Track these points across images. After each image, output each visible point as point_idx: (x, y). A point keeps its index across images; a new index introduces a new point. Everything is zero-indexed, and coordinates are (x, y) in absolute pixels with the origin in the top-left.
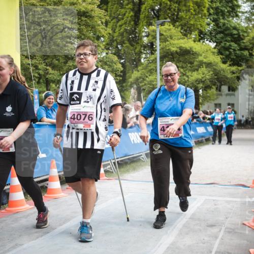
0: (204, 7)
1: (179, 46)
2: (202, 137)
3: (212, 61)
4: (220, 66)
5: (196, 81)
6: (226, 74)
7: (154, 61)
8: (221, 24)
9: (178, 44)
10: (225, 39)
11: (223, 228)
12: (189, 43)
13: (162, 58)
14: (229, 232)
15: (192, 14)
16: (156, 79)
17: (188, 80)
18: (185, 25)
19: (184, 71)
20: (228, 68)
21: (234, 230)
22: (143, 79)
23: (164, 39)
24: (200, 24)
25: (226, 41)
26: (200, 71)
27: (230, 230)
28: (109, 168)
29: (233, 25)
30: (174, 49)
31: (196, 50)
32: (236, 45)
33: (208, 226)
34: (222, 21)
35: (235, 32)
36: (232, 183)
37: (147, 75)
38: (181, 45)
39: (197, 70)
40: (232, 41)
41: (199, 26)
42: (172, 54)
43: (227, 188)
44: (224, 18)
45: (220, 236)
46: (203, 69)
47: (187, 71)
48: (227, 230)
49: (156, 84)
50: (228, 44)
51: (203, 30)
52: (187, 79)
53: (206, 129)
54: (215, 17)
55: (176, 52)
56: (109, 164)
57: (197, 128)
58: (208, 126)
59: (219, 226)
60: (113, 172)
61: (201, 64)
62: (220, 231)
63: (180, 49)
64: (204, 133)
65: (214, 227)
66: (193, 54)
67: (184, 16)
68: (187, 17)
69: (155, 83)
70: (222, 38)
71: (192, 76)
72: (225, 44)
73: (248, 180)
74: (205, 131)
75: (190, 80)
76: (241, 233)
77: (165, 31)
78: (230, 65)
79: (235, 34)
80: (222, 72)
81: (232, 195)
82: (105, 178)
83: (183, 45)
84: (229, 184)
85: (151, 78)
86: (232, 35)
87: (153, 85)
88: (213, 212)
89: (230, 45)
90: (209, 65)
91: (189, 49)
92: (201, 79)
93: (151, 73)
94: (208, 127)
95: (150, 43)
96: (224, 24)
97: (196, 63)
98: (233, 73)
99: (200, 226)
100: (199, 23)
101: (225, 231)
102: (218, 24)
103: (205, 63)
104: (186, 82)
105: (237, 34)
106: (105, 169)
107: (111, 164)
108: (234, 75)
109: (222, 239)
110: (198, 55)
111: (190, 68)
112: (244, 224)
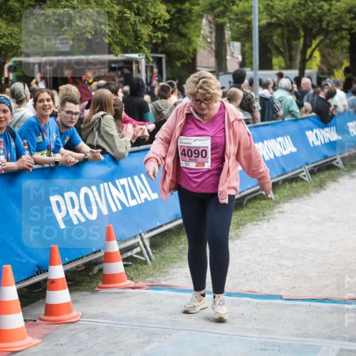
5: (350, 11)
16: (252, 6)
17: (329, 10)
22: (225, 7)
28: (136, 254)
56: (138, 243)
60: (145, 262)
75: (334, 11)
82: (128, 283)
104: (325, 15)
106: (129, 254)
107: (141, 243)
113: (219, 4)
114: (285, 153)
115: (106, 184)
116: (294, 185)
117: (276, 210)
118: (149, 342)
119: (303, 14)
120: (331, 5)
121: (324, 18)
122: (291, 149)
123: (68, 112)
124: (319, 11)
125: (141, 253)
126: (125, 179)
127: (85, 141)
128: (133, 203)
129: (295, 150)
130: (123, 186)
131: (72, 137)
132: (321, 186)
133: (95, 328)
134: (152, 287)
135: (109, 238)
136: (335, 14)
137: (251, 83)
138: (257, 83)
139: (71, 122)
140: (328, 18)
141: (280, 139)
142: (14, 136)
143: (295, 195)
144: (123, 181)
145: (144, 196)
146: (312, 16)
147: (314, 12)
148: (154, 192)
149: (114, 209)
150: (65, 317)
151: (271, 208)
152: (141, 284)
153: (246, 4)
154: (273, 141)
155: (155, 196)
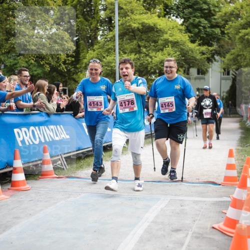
1: (140, 22)
3: (179, 40)
4: (188, 46)
6: (195, 55)
7: (113, 39)
9: (140, 19)
10: (194, 15)
11: (190, 233)
12: (152, 19)
13: (121, 36)
14: (197, 238)
16: (114, 60)
17: (151, 62)
19: (147, 51)
20: (197, 48)
21: (202, 235)
23: (124, 14)
25: (195, 16)
26: (165, 51)
27: (198, 235)
28: (59, 164)
30: (135, 25)
31: (161, 27)
32: (206, 22)
33: (173, 231)
35: (205, 7)
36: (200, 181)
37: (104, 55)
38: (143, 21)
39: (162, 50)
40: (202, 17)
42: (133, 31)
43: (195, 186)
45: (186, 243)
46: (169, 49)
47: (150, 51)
48: (194, 235)
49: (115, 66)
50: (197, 20)
51: (169, 4)
52: (150, 60)
55: (138, 28)
56: (60, 159)
59: (185, 230)
60: (64, 169)
61: (167, 43)
62: (186, 236)
63: (142, 26)
65: (181, 232)
66: (157, 31)
69: (113, 64)
70: (191, 13)
71: (156, 57)
72: (194, 20)
73: (219, 176)
76: (210, 238)
77: (125, 5)
78: (200, 45)
79: (205, 9)
80: (190, 52)
81: (201, 194)
82: (55, 176)
83: (146, 21)
84: (197, 181)
85: (109, 58)
86: (201, 10)
87: (112, 67)
88: (178, 214)
89: (200, 22)
90: (175, 44)
91: (153, 25)
93: (109, 52)
95: (108, 18)
97: (160, 42)
98: (203, 54)
99: (164, 231)
101: (192, 237)
103: (171, 42)
104: (149, 64)
105: (207, 9)
107: (61, 159)
108: (204, 56)
109: (188, 246)
110: (163, 33)
111: (153, 48)
112: (213, 228)
115: (43, 127)
118: (69, 198)
119: (139, 64)
120: (152, 59)
121: (149, 65)
124: (146, 62)
125: (61, 164)
126: (53, 126)
128: (57, 139)
130: (52, 130)
133: (39, 193)
136: (154, 63)
140: (151, 65)
144: (52, 127)
145: (63, 136)
146: (143, 65)
147: (144, 62)
148: (67, 134)
149: (48, 140)
150: (22, 188)
152: (62, 176)
153: (110, 58)
155: (68, 137)
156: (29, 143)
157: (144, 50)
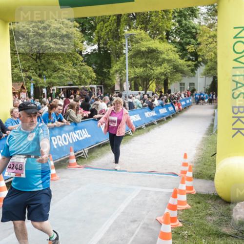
0: (170, 13)
1: (147, 47)
2: (164, 116)
3: (172, 58)
4: (178, 62)
5: (160, 74)
6: (183, 68)
8: (183, 25)
9: (146, 45)
10: (186, 36)
11: (142, 223)
12: (155, 44)
14: (144, 228)
15: (160, 18)
18: (155, 26)
19: (151, 66)
20: (185, 62)
21: (148, 225)
24: (167, 26)
25: (187, 38)
26: (163, 66)
27: (146, 226)
29: (192, 25)
30: (143, 49)
31: (161, 50)
32: (194, 41)
33: (131, 222)
34: (184, 22)
35: (194, 31)
38: (149, 46)
39: (161, 65)
40: (191, 38)
41: (166, 27)
42: (143, 52)
43: (161, 177)
44: (185, 20)
45: (136, 233)
46: (165, 65)
47: (153, 66)
48: (143, 226)
50: (188, 40)
51: (169, 30)
52: (153, 72)
53: (168, 109)
54: (179, 19)
55: (145, 50)
56: (83, 152)
57: (160, 110)
58: (170, 106)
59: (139, 221)
60: (85, 158)
61: (164, 60)
62: (138, 227)
63: (148, 49)
64: (165, 113)
65: (136, 223)
66: (158, 53)
67: (154, 20)
68: (157, 21)
70: (184, 35)
71: (156, 70)
72: (186, 40)
74: (166, 111)
75: (155, 73)
76: (152, 229)
79: (193, 33)
80: (180, 66)
81: (162, 185)
83: (151, 46)
84: (165, 172)
86: (191, 33)
88: (141, 205)
89: (190, 41)
90: (169, 61)
91: (155, 49)
92: (163, 73)
94: (169, 108)
96: (186, 25)
97: (160, 60)
98: (189, 66)
99: (126, 221)
100: (165, 25)
101: (141, 227)
102: (181, 24)
103: (167, 60)
105: (195, 32)
106: (80, 155)
108: (189, 68)
109: (136, 236)
110: (162, 53)
111: (155, 63)
112: (157, 220)
113: (119, 70)
114: (137, 120)
115: (72, 133)
116: (140, 130)
117: (132, 139)
119: (145, 74)
122: (139, 118)
123: (59, 109)
125: (83, 155)
127: (66, 119)
128: (81, 139)
129: (140, 119)
130: (78, 133)
131: (60, 117)
132: (149, 131)
134: (85, 167)
135: (71, 151)
137: (126, 97)
138: (128, 97)
139: (60, 112)
141: (135, 116)
142: (40, 118)
143: (140, 134)
144: (78, 131)
145: (86, 136)
146: (148, 75)
147: (149, 73)
148: (89, 134)
149: (74, 141)
151: (131, 138)
152: (82, 166)
154: (133, 116)
155: (90, 136)
156: (61, 145)
157: (149, 65)
